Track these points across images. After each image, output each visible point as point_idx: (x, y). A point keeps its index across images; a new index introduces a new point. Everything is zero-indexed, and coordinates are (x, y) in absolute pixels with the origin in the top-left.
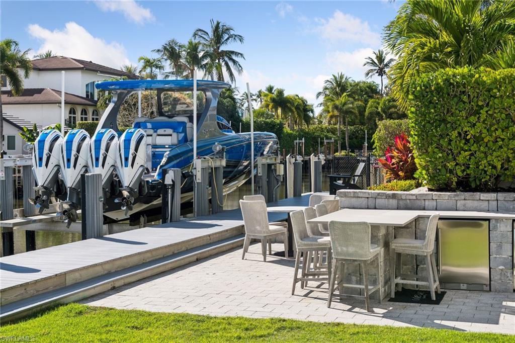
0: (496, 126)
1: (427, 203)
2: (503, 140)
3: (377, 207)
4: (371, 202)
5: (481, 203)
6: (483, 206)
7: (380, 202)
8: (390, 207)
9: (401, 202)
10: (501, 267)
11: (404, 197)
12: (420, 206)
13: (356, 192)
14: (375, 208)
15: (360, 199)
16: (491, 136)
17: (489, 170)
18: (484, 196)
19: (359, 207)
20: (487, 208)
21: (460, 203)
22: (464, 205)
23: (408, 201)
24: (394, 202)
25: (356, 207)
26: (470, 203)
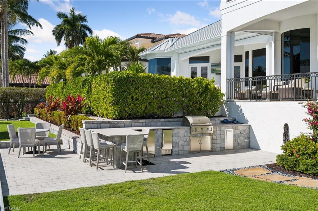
0: (143, 94)
1: (121, 124)
2: (146, 99)
3: (101, 127)
4: (99, 126)
5: (140, 123)
6: (141, 125)
7: (102, 125)
8: (107, 127)
9: (111, 125)
10: (158, 147)
11: (113, 123)
12: (118, 126)
13: (93, 121)
14: (101, 128)
15: (95, 125)
16: (142, 98)
17: (140, 111)
18: (141, 121)
19: (94, 128)
20: (142, 126)
21: (133, 124)
22: (134, 125)
23: (114, 124)
24: (108, 125)
25: (92, 128)
26: (136, 124)
